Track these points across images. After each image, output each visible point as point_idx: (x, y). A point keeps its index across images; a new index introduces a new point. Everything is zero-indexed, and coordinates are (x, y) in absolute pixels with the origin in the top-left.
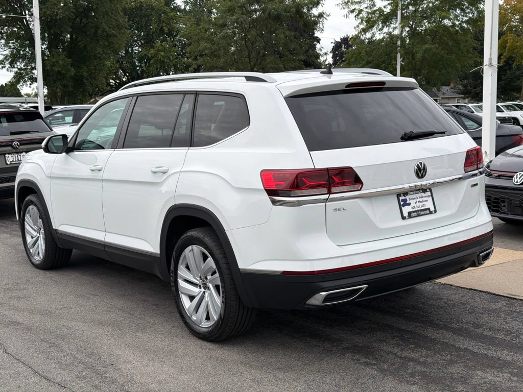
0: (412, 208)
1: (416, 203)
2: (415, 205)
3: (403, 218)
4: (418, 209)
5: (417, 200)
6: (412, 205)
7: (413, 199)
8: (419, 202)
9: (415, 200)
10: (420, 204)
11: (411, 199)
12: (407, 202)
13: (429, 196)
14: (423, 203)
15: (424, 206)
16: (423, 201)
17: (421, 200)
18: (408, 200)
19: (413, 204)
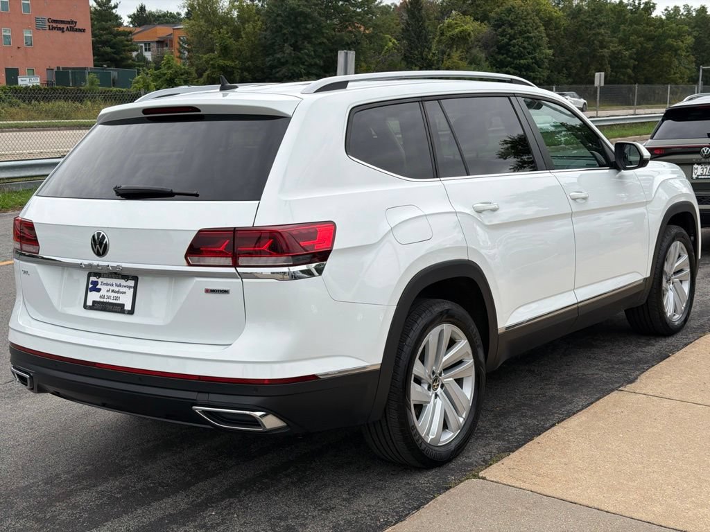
0: (101, 297)
1: (108, 291)
2: (106, 294)
3: (85, 307)
4: (108, 300)
5: (112, 288)
6: (101, 293)
7: (107, 284)
8: (113, 291)
9: (108, 288)
10: (113, 294)
11: (104, 284)
12: (98, 287)
13: (129, 287)
14: (116, 295)
15: (117, 298)
16: (118, 292)
17: (117, 289)
18: (100, 284)
19: (103, 292)
